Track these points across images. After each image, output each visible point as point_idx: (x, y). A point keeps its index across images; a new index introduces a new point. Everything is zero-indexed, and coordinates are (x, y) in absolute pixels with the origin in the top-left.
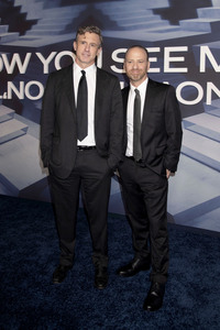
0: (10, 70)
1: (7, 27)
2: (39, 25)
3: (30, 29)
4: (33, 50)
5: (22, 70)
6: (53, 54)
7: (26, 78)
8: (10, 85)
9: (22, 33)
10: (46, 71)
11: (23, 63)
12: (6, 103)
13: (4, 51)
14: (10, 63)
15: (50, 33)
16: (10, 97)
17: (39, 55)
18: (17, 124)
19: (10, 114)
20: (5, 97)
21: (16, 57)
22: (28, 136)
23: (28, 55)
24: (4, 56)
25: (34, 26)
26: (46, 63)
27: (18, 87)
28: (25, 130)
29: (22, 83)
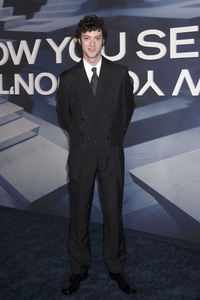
0: (17, 61)
1: (11, 9)
2: (48, 5)
3: (38, 10)
4: (43, 36)
5: (31, 60)
6: (67, 39)
7: (36, 69)
8: (18, 78)
9: (30, 16)
10: (59, 60)
11: (31, 51)
12: (12, 99)
13: (9, 39)
14: (16, 52)
15: (62, 15)
16: (17, 92)
17: (50, 41)
18: (27, 124)
19: (17, 113)
20: (12, 92)
21: (23, 45)
22: (39, 137)
23: (38, 42)
24: (9, 43)
25: (43, 7)
26: (58, 50)
27: (26, 80)
28: (36, 131)
29: (31, 76)
